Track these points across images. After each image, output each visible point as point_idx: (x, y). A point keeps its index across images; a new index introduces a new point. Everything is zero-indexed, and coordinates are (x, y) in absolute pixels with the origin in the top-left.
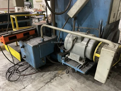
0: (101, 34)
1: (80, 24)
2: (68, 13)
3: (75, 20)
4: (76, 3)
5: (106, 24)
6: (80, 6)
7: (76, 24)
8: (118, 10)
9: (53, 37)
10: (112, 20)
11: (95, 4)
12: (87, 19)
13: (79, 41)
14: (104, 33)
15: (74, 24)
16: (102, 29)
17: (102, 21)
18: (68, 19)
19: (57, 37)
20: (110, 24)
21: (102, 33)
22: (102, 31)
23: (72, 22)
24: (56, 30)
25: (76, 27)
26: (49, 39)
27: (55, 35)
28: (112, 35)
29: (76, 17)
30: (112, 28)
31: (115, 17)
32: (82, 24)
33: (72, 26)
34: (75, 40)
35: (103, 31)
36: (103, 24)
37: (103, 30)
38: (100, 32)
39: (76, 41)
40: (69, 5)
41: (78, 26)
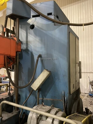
0: (66, 106)
1: (44, 96)
2: (31, 86)
3: (39, 92)
4: (39, 77)
5: (68, 95)
6: (43, 80)
7: (41, 95)
9: (15, 113)
10: (72, 90)
11: (56, 77)
12: (51, 90)
13: (44, 118)
14: (68, 104)
15: (38, 96)
16: (66, 100)
17: (64, 93)
18: (32, 91)
19: (19, 112)
20: (72, 94)
21: (66, 104)
22: (66, 102)
23: (37, 94)
24: (18, 108)
25: (41, 98)
26: (9, 117)
27: (17, 110)
28: (75, 105)
29: (39, 89)
30: (74, 97)
31: (75, 87)
32: (47, 95)
33: (36, 98)
34: (40, 117)
35: (67, 103)
36: (65, 95)
37: (67, 101)
38: (64, 103)
39: (41, 119)
40: (32, 78)
41: (43, 97)
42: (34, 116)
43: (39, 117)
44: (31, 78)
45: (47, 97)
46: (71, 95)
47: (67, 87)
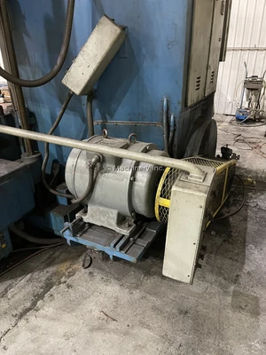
0: (170, 139)
1: (107, 113)
2: (64, 81)
3: (90, 100)
4: (84, 49)
5: (179, 108)
6: (99, 59)
7: (97, 112)
8: (208, 67)
9: (27, 159)
10: (194, 96)
11: (144, 51)
12: (128, 95)
13: (109, 165)
14: (176, 134)
15: (89, 114)
16: (172, 124)
17: (168, 102)
18: (67, 97)
19: (40, 158)
20: (191, 107)
21: (171, 134)
22: (172, 129)
23: (84, 107)
25: (98, 122)
26: (12, 170)
27: (34, 154)
28: (197, 137)
29: (92, 91)
30: (196, 117)
31: (202, 87)
32: (115, 111)
33: (84, 120)
34: (98, 164)
35: (175, 130)
36: (172, 108)
37: (175, 125)
38: (165, 132)
39: (101, 168)
40: (63, 52)
41: (104, 118)
42: (83, 164)
43: (95, 163)
44: (60, 51)
45: (116, 116)
46: (189, 110)
47: (177, 82)
